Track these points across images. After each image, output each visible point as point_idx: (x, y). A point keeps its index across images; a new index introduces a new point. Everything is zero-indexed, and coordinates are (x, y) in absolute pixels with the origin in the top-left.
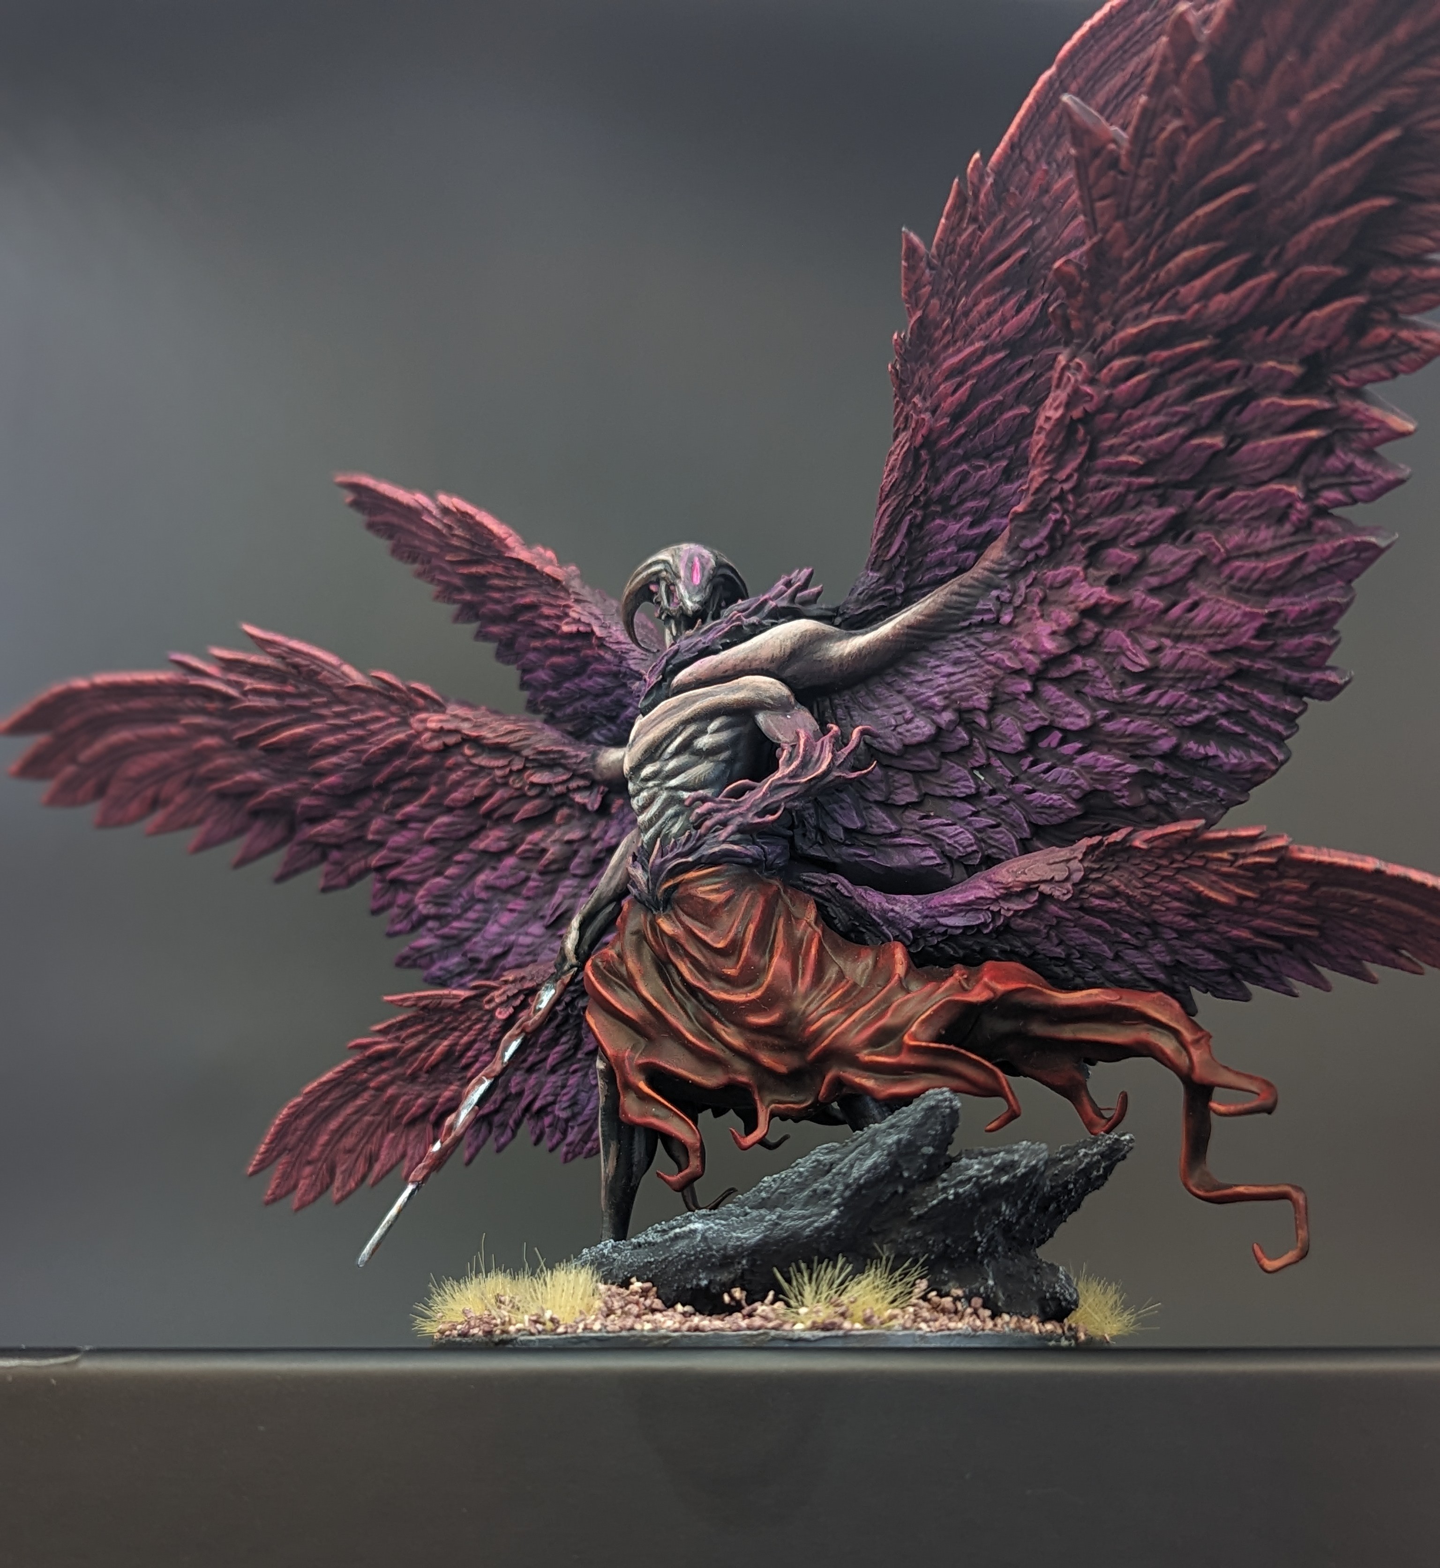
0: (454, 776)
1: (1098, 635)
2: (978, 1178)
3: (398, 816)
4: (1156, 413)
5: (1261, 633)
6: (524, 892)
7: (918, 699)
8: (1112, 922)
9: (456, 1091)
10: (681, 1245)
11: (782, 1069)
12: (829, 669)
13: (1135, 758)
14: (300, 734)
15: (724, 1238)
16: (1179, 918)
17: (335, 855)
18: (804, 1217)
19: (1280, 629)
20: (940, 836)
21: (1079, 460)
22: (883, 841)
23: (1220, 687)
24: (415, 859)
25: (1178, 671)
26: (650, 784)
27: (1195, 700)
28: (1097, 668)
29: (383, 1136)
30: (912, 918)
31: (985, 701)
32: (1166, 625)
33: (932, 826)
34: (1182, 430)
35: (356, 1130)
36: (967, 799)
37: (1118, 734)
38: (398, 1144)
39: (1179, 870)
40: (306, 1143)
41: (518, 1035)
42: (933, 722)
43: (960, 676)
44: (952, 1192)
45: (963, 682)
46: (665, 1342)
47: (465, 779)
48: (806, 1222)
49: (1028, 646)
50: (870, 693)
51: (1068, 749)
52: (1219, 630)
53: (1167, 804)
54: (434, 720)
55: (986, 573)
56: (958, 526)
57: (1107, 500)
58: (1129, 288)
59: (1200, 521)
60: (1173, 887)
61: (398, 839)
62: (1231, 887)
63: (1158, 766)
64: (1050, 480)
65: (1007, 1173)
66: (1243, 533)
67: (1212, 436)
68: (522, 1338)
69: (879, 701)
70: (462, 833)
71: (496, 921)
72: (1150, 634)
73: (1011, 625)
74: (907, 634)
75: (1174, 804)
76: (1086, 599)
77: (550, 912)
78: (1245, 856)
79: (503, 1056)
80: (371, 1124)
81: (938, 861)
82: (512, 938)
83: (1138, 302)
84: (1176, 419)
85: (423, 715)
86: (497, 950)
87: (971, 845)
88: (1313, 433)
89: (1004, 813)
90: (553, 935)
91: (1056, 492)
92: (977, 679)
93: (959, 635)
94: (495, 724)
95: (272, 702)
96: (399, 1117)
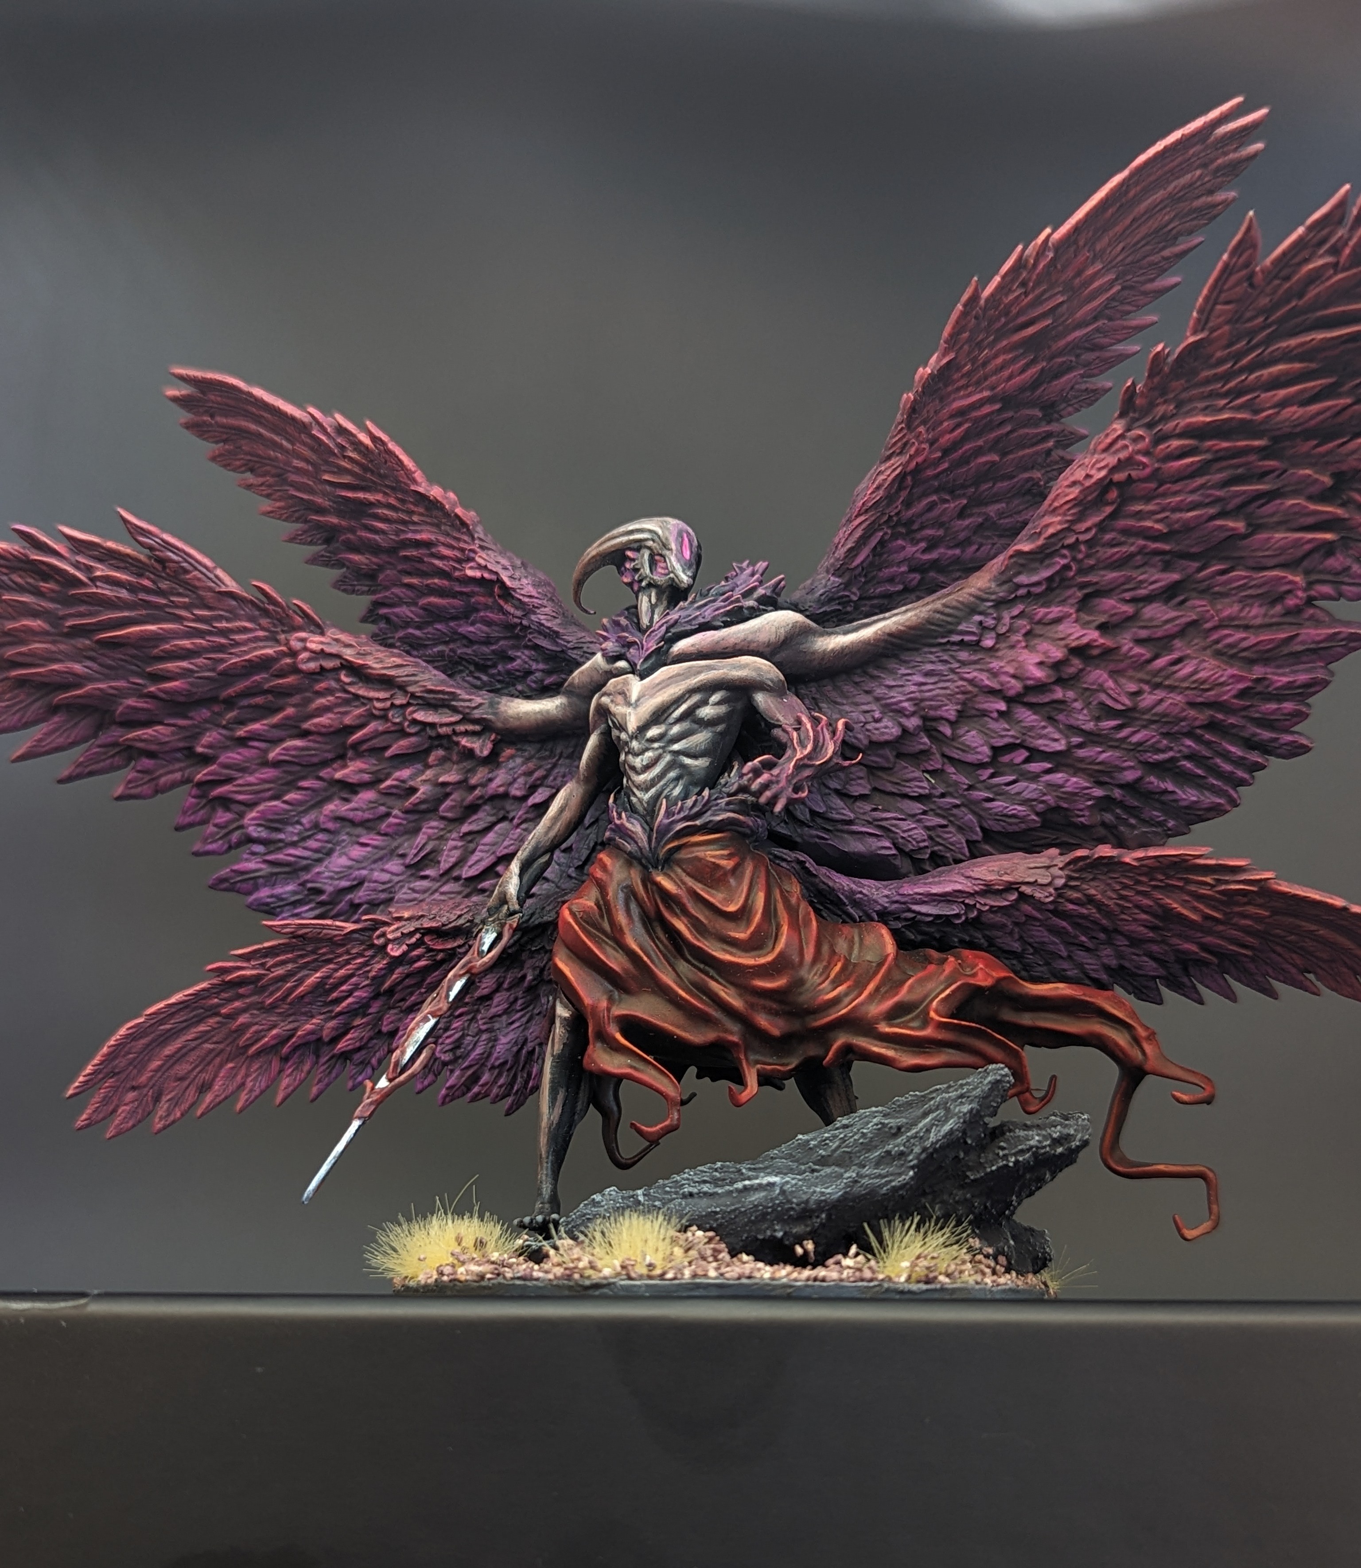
0: (322, 701)
1: (1081, 670)
2: (1037, 1148)
3: (241, 733)
4: (1193, 492)
5: (1242, 694)
6: (383, 826)
7: (889, 701)
8: (1076, 925)
9: (317, 1025)
10: (756, 1197)
11: (776, 1032)
12: (811, 661)
13: (1100, 784)
14: (151, 631)
15: (805, 1193)
16: (1142, 928)
17: (146, 763)
18: (881, 1176)
19: (1259, 693)
20: (893, 829)
21: (1101, 518)
22: (840, 827)
23: (1190, 734)
24: (251, 779)
25: (1155, 714)
26: (656, 745)
27: (1165, 742)
28: (1076, 700)
29: (221, 1066)
30: (880, 901)
31: (954, 713)
32: (1147, 673)
33: (886, 819)
34: (1212, 511)
35: (193, 1056)
36: (919, 798)
37: (1088, 761)
38: (236, 1075)
39: (1155, 887)
40: (135, 1067)
41: (461, 976)
42: (900, 724)
43: (931, 687)
44: (1013, 1159)
45: (934, 693)
46: (789, 1290)
47: (337, 705)
48: (883, 1181)
49: (1011, 671)
50: (836, 688)
51: (1035, 767)
52: (1201, 686)
53: (1115, 827)
54: (315, 642)
55: (972, 599)
56: (915, 549)
57: (1117, 556)
58: (1208, 381)
59: (1194, 589)
60: (1146, 902)
61: (234, 756)
62: (1201, 907)
63: (1117, 793)
64: (1068, 529)
65: (1061, 1145)
66: (1236, 608)
67: (1236, 521)
68: (623, 1283)
69: (847, 698)
70: (315, 760)
71: (345, 854)
72: (1131, 678)
73: (992, 649)
74: (885, 641)
75: (1122, 828)
76: (1078, 638)
77: (414, 851)
78: (1227, 882)
79: (447, 996)
80: (211, 1051)
81: (894, 852)
82: (364, 872)
83: (1212, 395)
84: (1207, 501)
85: (303, 635)
86: (345, 884)
87: (924, 841)
88: (1329, 536)
89: (954, 815)
90: (412, 875)
91: (1071, 540)
92: (948, 692)
93: (934, 650)
94: (380, 655)
95: (124, 594)
96: (247, 1047)
